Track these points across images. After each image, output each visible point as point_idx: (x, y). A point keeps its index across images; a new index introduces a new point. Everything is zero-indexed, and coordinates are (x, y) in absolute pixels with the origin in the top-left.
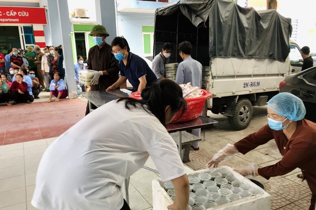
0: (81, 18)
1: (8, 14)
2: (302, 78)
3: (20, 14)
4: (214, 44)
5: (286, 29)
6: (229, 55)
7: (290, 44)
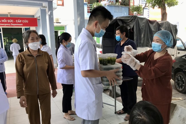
0: (57, 23)
1: (17, 21)
2: (185, 58)
3: (23, 21)
4: (137, 40)
5: (174, 31)
6: (145, 45)
7: (177, 39)
